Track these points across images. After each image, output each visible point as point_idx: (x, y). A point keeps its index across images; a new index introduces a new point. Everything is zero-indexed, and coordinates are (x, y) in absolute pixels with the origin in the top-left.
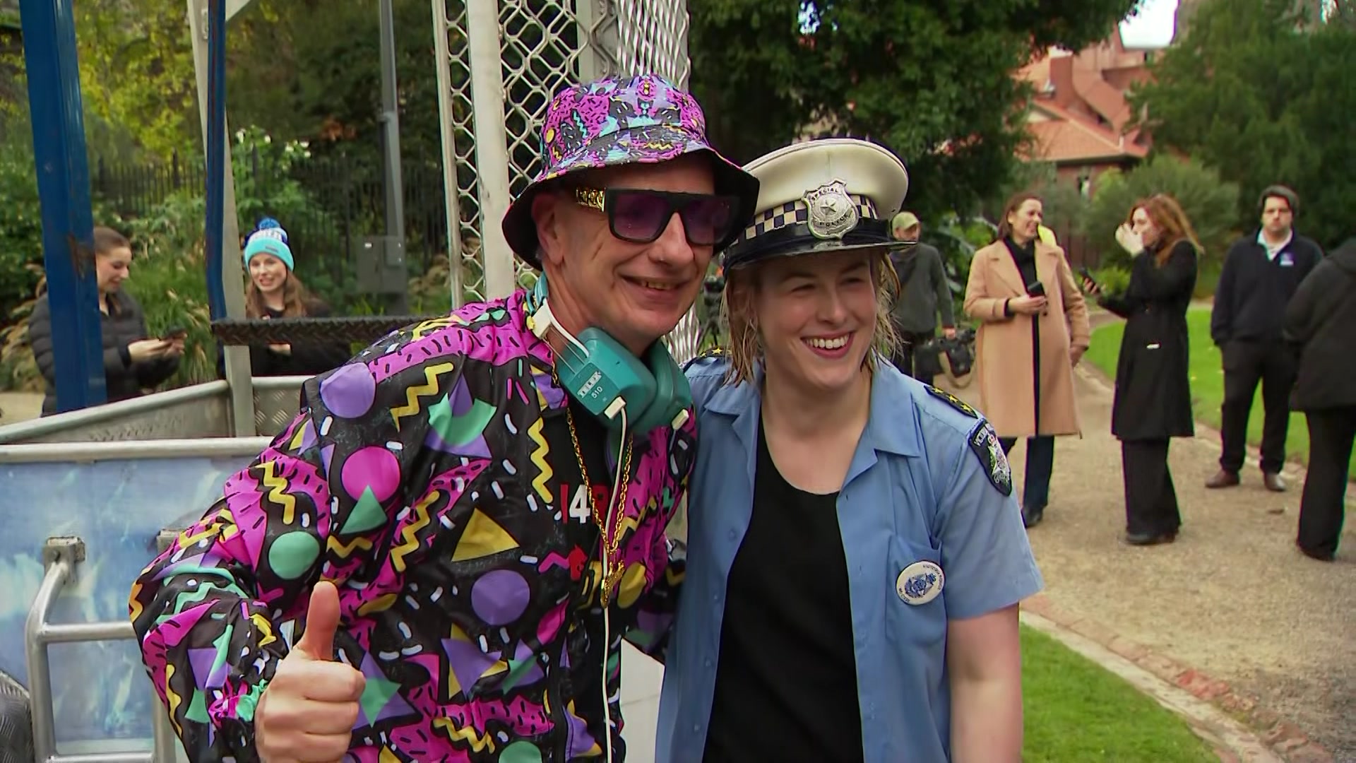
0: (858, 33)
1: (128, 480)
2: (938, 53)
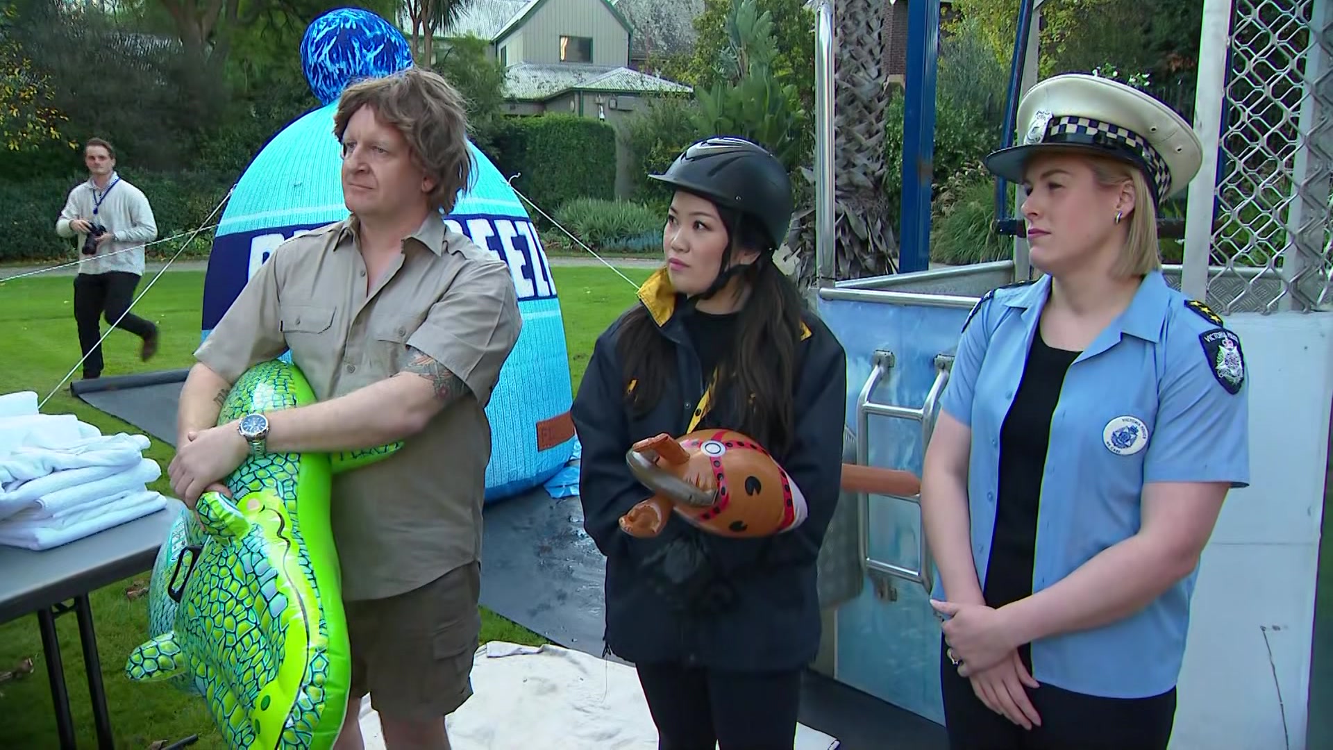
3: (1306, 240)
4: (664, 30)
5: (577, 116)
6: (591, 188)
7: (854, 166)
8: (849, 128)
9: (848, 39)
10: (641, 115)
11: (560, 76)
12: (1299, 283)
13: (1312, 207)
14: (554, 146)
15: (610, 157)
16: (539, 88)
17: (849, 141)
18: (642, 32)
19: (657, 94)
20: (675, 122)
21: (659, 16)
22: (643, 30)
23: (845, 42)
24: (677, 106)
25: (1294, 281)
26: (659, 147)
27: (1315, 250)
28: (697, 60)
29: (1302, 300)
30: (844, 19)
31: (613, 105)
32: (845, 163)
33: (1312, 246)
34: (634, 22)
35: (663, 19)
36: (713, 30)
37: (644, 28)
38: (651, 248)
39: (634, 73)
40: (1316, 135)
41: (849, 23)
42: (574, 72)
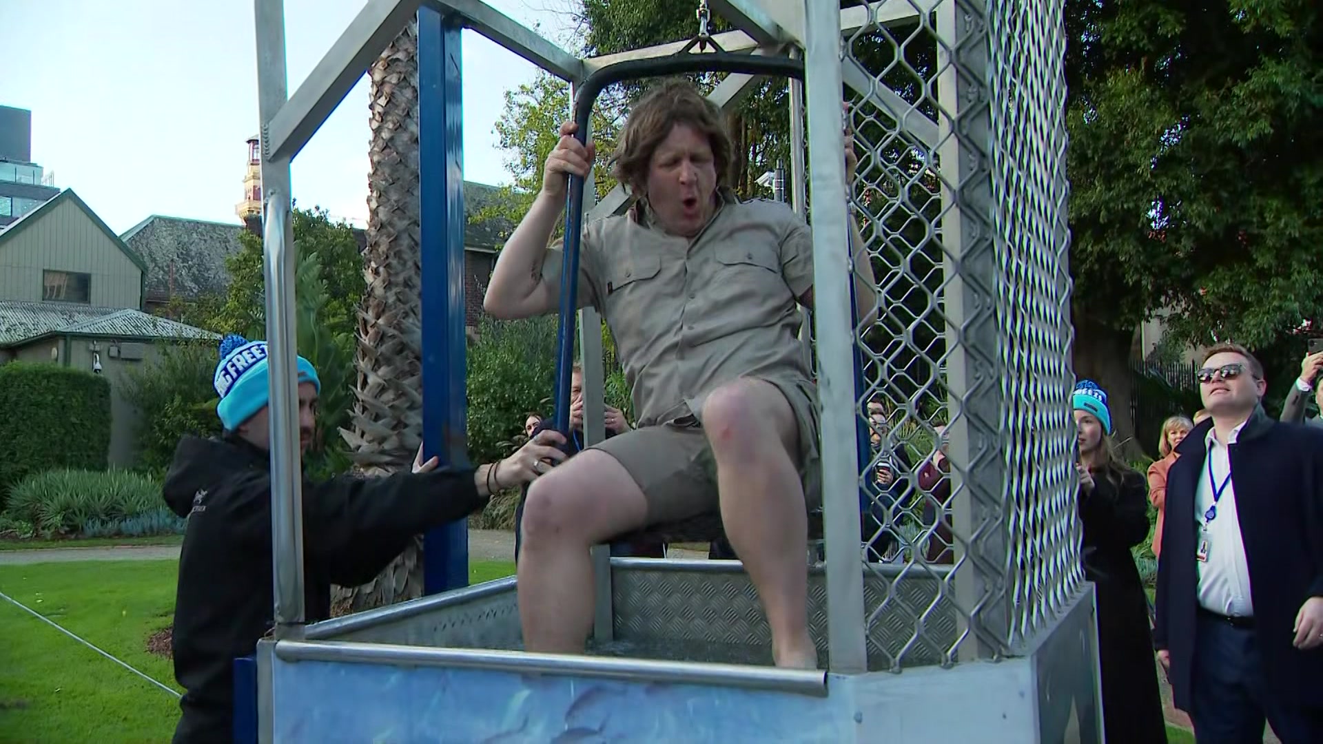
0: (1208, 225)
1: (444, 690)
2: (1294, 242)
3: (982, 552)
4: (194, 270)
5: (60, 365)
6: (72, 456)
7: (406, 426)
8: (399, 381)
9: (392, 279)
10: (152, 363)
11: (42, 318)
12: (982, 615)
13: (982, 502)
14: (17, 404)
15: (104, 418)
16: (8, 330)
17: (398, 396)
18: (164, 271)
19: (174, 341)
20: (198, 374)
21: (188, 254)
22: (166, 269)
23: (390, 283)
24: (201, 355)
25: (975, 615)
26: (176, 403)
27: (994, 564)
28: (231, 303)
29: (990, 641)
30: (387, 257)
31: (114, 352)
32: (395, 422)
33: (991, 561)
34: (154, 260)
35: (192, 258)
36: (251, 271)
37: (168, 266)
38: (155, 530)
39: (146, 317)
40: (973, 400)
41: (394, 262)
42: (63, 313)
